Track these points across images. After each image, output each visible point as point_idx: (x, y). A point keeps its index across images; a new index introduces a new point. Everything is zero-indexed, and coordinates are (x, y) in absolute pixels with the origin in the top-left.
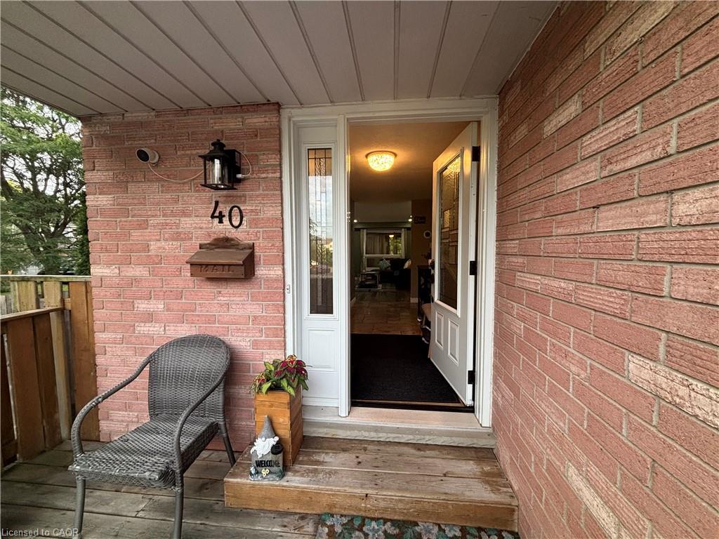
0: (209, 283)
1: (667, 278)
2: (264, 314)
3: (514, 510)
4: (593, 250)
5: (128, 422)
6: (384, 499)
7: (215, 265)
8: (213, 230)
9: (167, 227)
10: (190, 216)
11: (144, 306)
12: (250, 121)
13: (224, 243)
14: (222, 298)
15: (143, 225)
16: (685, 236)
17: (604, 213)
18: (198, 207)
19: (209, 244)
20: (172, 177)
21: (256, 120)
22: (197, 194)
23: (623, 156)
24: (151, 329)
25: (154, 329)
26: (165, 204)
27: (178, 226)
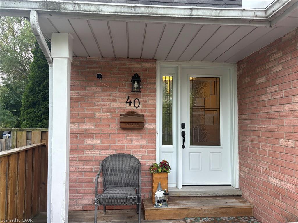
0: (123, 131)
1: (284, 121)
2: (147, 144)
3: (252, 208)
4: (271, 117)
5: (77, 199)
6: (207, 209)
7: (132, 123)
8: (126, 108)
9: (105, 106)
10: (116, 102)
11: (90, 142)
12: (144, 65)
13: (132, 114)
14: (129, 138)
15: (92, 105)
16: (286, 113)
17: (273, 107)
18: (120, 98)
19: (124, 114)
20: (108, 85)
21: (147, 65)
22: (119, 93)
23: (276, 95)
24: (93, 153)
25: (94, 153)
26: (104, 96)
27: (109, 106)
